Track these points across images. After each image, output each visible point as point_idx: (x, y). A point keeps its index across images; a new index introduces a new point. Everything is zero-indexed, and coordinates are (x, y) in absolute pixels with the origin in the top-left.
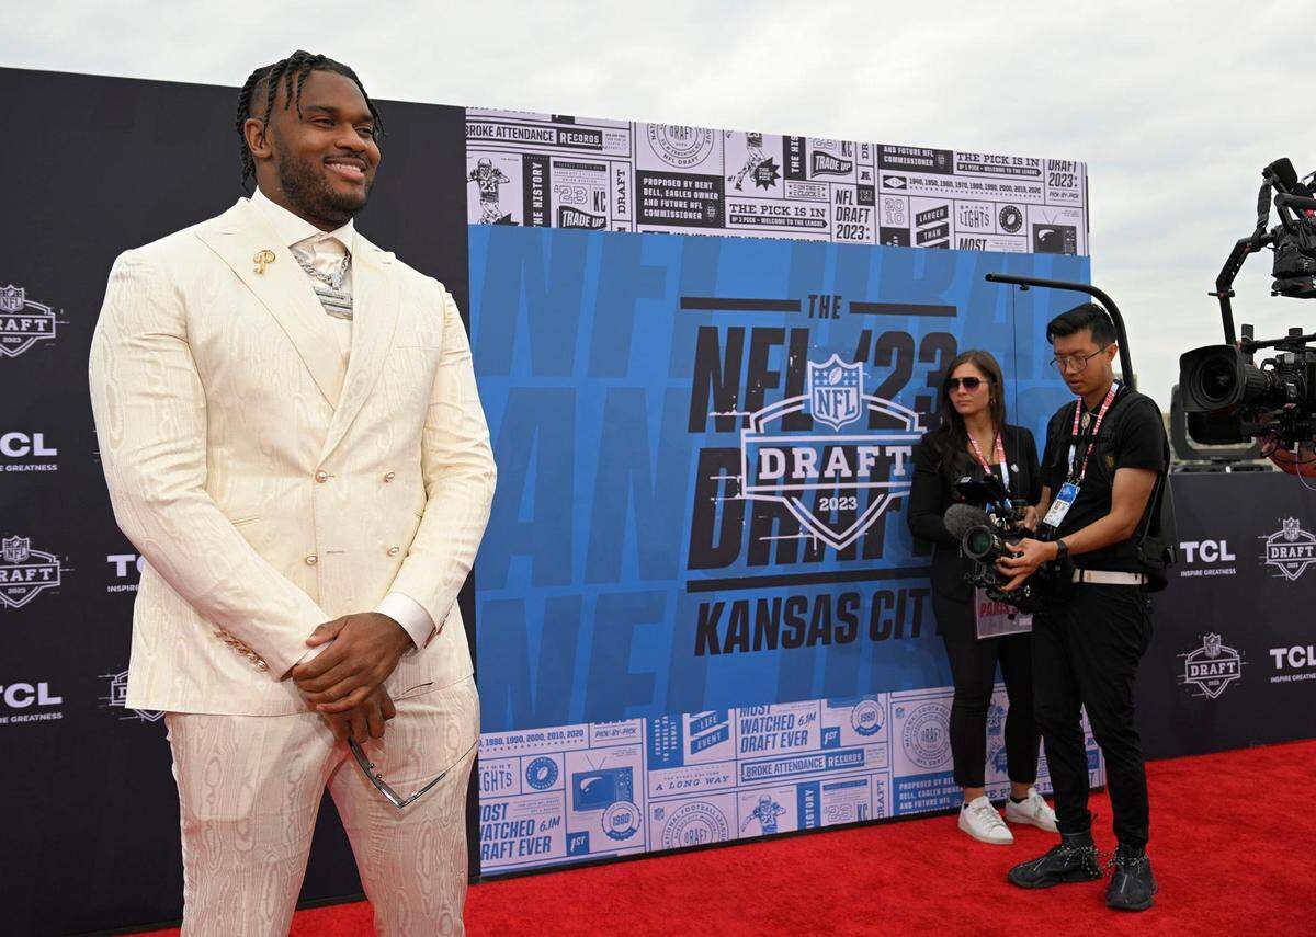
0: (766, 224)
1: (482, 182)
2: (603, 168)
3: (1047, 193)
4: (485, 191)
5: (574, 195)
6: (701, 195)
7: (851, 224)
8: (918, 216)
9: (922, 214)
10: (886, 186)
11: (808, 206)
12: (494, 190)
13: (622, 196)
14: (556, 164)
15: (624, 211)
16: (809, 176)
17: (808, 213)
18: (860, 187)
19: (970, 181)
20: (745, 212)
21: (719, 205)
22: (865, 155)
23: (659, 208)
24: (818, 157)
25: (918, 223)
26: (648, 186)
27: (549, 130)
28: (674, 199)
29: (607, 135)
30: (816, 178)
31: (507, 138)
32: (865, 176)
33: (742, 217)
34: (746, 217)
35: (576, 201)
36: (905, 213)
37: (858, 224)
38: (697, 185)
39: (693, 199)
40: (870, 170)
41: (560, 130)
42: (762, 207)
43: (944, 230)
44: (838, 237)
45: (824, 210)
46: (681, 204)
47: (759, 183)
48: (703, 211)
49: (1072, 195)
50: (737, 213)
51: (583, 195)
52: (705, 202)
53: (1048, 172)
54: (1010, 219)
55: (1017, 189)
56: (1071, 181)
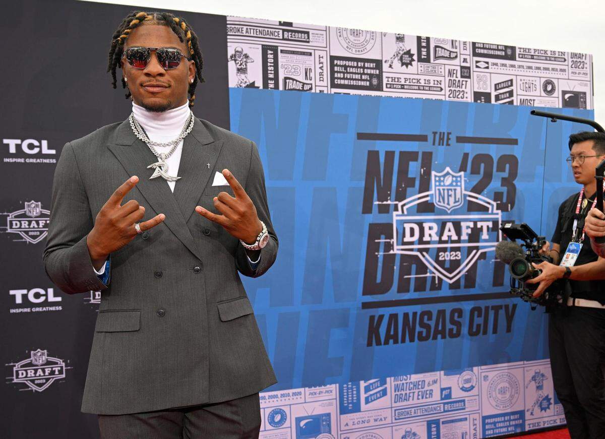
0: (407, 89)
1: (237, 62)
2: (310, 54)
3: (570, 73)
4: (240, 67)
5: (293, 70)
6: (369, 71)
7: (457, 89)
8: (496, 85)
9: (498, 84)
10: (477, 67)
11: (432, 78)
12: (245, 67)
13: (321, 71)
14: (282, 51)
15: (323, 81)
16: (432, 60)
17: (432, 82)
18: (462, 67)
19: (525, 64)
20: (395, 82)
21: (380, 77)
22: (465, 48)
23: (344, 78)
24: (437, 49)
25: (496, 90)
26: (337, 65)
27: (277, 30)
28: (352, 73)
29: (312, 34)
30: (437, 62)
31: (252, 35)
32: (465, 60)
33: (393, 84)
34: (395, 84)
35: (294, 74)
36: (488, 83)
37: (461, 90)
38: (366, 65)
39: (364, 74)
40: (468, 57)
41: (284, 31)
42: (405, 79)
43: (511, 93)
44: (449, 97)
45: (441, 81)
46: (357, 76)
47: (403, 64)
48: (370, 81)
49: (584, 74)
50: (390, 82)
51: (298, 70)
52: (371, 76)
53: (570, 60)
54: (549, 87)
55: (553, 69)
56: (583, 65)
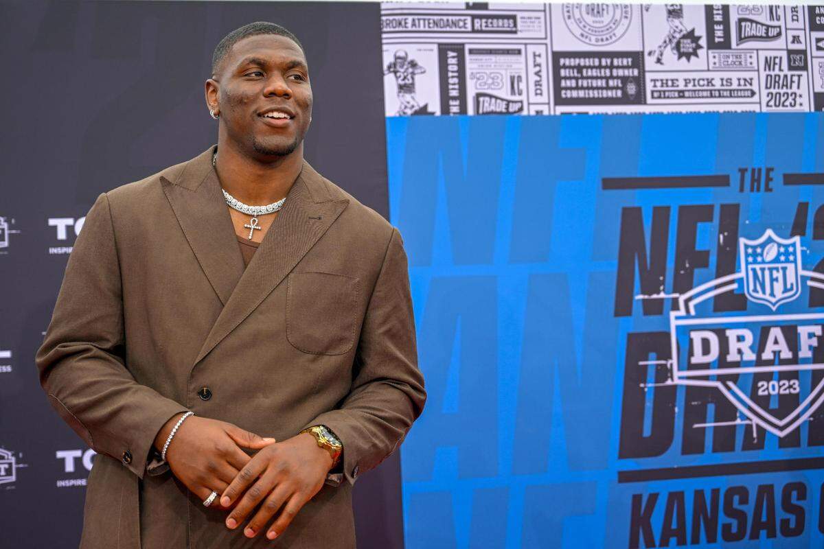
0: (689, 97)
1: (398, 74)
2: (519, 52)
4: (402, 83)
5: (490, 81)
6: (621, 72)
7: (782, 91)
10: (819, 48)
11: (734, 76)
12: (410, 81)
13: (538, 78)
14: (471, 52)
15: (541, 94)
16: (734, 45)
17: (735, 83)
18: (790, 52)
20: (667, 86)
21: (640, 81)
22: (795, 18)
23: (577, 88)
24: (743, 24)
26: (565, 67)
27: (463, 18)
28: (592, 78)
29: (522, 18)
30: (742, 46)
31: (422, 28)
32: (796, 40)
33: (664, 92)
34: (668, 91)
35: (493, 87)
37: (789, 91)
38: (616, 62)
39: (612, 77)
40: (801, 34)
41: (474, 17)
42: (685, 80)
44: (768, 105)
45: (751, 79)
46: (600, 83)
47: (681, 55)
48: (623, 89)
50: (659, 88)
51: (499, 81)
52: (625, 80)
